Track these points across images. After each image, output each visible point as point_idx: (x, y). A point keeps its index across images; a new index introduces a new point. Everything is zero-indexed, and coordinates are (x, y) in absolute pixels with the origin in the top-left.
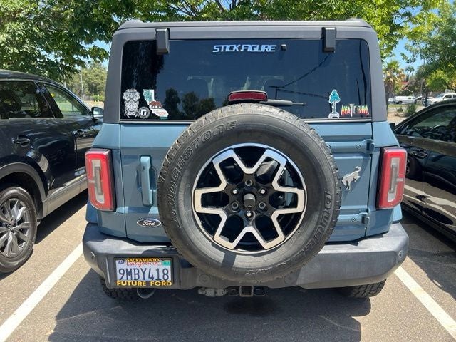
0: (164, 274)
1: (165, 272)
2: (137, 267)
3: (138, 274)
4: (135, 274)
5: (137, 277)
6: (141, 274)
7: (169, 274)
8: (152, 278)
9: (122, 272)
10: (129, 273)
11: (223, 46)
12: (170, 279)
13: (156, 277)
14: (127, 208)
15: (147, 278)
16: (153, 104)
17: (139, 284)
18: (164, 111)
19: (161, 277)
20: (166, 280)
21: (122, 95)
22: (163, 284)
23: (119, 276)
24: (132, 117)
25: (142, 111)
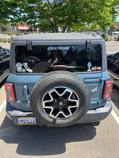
0: (34, 121)
1: (34, 120)
2: (25, 119)
3: (25, 121)
4: (24, 121)
5: (25, 122)
6: (26, 121)
7: (35, 121)
8: (30, 122)
9: (20, 121)
10: (22, 121)
11: (51, 48)
12: (36, 122)
13: (31, 122)
14: (20, 101)
15: (28, 122)
16: (27, 68)
17: (26, 124)
18: (31, 70)
19: (33, 122)
20: (34, 123)
21: (16, 65)
22: (34, 124)
23: (19, 122)
24: (20, 72)
25: (23, 70)
